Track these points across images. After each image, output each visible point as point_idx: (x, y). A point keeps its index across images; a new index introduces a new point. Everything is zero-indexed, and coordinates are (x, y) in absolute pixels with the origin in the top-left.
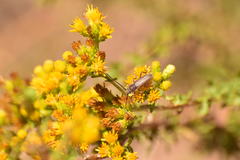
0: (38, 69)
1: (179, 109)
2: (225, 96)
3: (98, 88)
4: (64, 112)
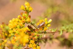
0: (10, 21)
1: (53, 33)
2: (67, 29)
3: (29, 27)
4: (18, 34)
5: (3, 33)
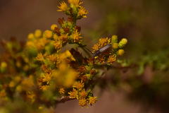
0: (31, 36)
2: (155, 63)
3: (72, 51)
4: (49, 66)
5: (11, 62)
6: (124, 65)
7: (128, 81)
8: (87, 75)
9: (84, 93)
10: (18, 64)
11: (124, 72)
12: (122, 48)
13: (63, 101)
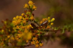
0: (14, 18)
3: (32, 24)
4: (21, 31)
5: (7, 30)
6: (55, 29)
7: (59, 36)
8: (38, 34)
9: (37, 42)
10: (10, 31)
11: (56, 32)
12: (52, 22)
13: (28, 46)
